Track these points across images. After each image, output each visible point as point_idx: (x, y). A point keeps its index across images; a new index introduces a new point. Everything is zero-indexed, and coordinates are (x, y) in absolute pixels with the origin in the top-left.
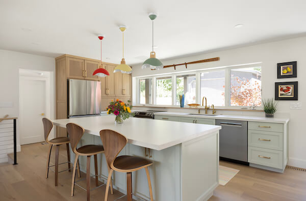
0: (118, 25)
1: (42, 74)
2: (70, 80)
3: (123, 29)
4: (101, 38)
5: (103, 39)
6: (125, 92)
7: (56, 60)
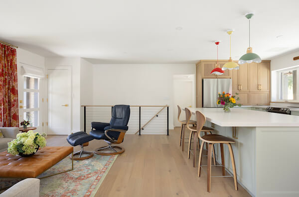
0: (225, 30)
1: (189, 77)
2: (204, 79)
3: (230, 33)
4: (217, 43)
5: (219, 44)
6: (261, 87)
7: (196, 65)
